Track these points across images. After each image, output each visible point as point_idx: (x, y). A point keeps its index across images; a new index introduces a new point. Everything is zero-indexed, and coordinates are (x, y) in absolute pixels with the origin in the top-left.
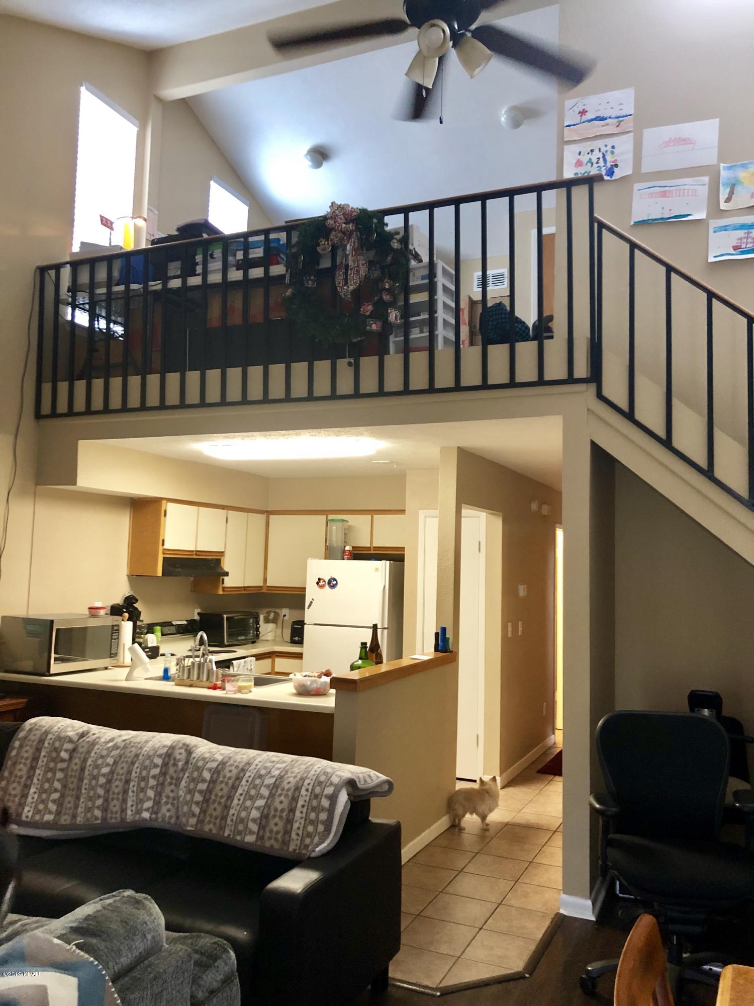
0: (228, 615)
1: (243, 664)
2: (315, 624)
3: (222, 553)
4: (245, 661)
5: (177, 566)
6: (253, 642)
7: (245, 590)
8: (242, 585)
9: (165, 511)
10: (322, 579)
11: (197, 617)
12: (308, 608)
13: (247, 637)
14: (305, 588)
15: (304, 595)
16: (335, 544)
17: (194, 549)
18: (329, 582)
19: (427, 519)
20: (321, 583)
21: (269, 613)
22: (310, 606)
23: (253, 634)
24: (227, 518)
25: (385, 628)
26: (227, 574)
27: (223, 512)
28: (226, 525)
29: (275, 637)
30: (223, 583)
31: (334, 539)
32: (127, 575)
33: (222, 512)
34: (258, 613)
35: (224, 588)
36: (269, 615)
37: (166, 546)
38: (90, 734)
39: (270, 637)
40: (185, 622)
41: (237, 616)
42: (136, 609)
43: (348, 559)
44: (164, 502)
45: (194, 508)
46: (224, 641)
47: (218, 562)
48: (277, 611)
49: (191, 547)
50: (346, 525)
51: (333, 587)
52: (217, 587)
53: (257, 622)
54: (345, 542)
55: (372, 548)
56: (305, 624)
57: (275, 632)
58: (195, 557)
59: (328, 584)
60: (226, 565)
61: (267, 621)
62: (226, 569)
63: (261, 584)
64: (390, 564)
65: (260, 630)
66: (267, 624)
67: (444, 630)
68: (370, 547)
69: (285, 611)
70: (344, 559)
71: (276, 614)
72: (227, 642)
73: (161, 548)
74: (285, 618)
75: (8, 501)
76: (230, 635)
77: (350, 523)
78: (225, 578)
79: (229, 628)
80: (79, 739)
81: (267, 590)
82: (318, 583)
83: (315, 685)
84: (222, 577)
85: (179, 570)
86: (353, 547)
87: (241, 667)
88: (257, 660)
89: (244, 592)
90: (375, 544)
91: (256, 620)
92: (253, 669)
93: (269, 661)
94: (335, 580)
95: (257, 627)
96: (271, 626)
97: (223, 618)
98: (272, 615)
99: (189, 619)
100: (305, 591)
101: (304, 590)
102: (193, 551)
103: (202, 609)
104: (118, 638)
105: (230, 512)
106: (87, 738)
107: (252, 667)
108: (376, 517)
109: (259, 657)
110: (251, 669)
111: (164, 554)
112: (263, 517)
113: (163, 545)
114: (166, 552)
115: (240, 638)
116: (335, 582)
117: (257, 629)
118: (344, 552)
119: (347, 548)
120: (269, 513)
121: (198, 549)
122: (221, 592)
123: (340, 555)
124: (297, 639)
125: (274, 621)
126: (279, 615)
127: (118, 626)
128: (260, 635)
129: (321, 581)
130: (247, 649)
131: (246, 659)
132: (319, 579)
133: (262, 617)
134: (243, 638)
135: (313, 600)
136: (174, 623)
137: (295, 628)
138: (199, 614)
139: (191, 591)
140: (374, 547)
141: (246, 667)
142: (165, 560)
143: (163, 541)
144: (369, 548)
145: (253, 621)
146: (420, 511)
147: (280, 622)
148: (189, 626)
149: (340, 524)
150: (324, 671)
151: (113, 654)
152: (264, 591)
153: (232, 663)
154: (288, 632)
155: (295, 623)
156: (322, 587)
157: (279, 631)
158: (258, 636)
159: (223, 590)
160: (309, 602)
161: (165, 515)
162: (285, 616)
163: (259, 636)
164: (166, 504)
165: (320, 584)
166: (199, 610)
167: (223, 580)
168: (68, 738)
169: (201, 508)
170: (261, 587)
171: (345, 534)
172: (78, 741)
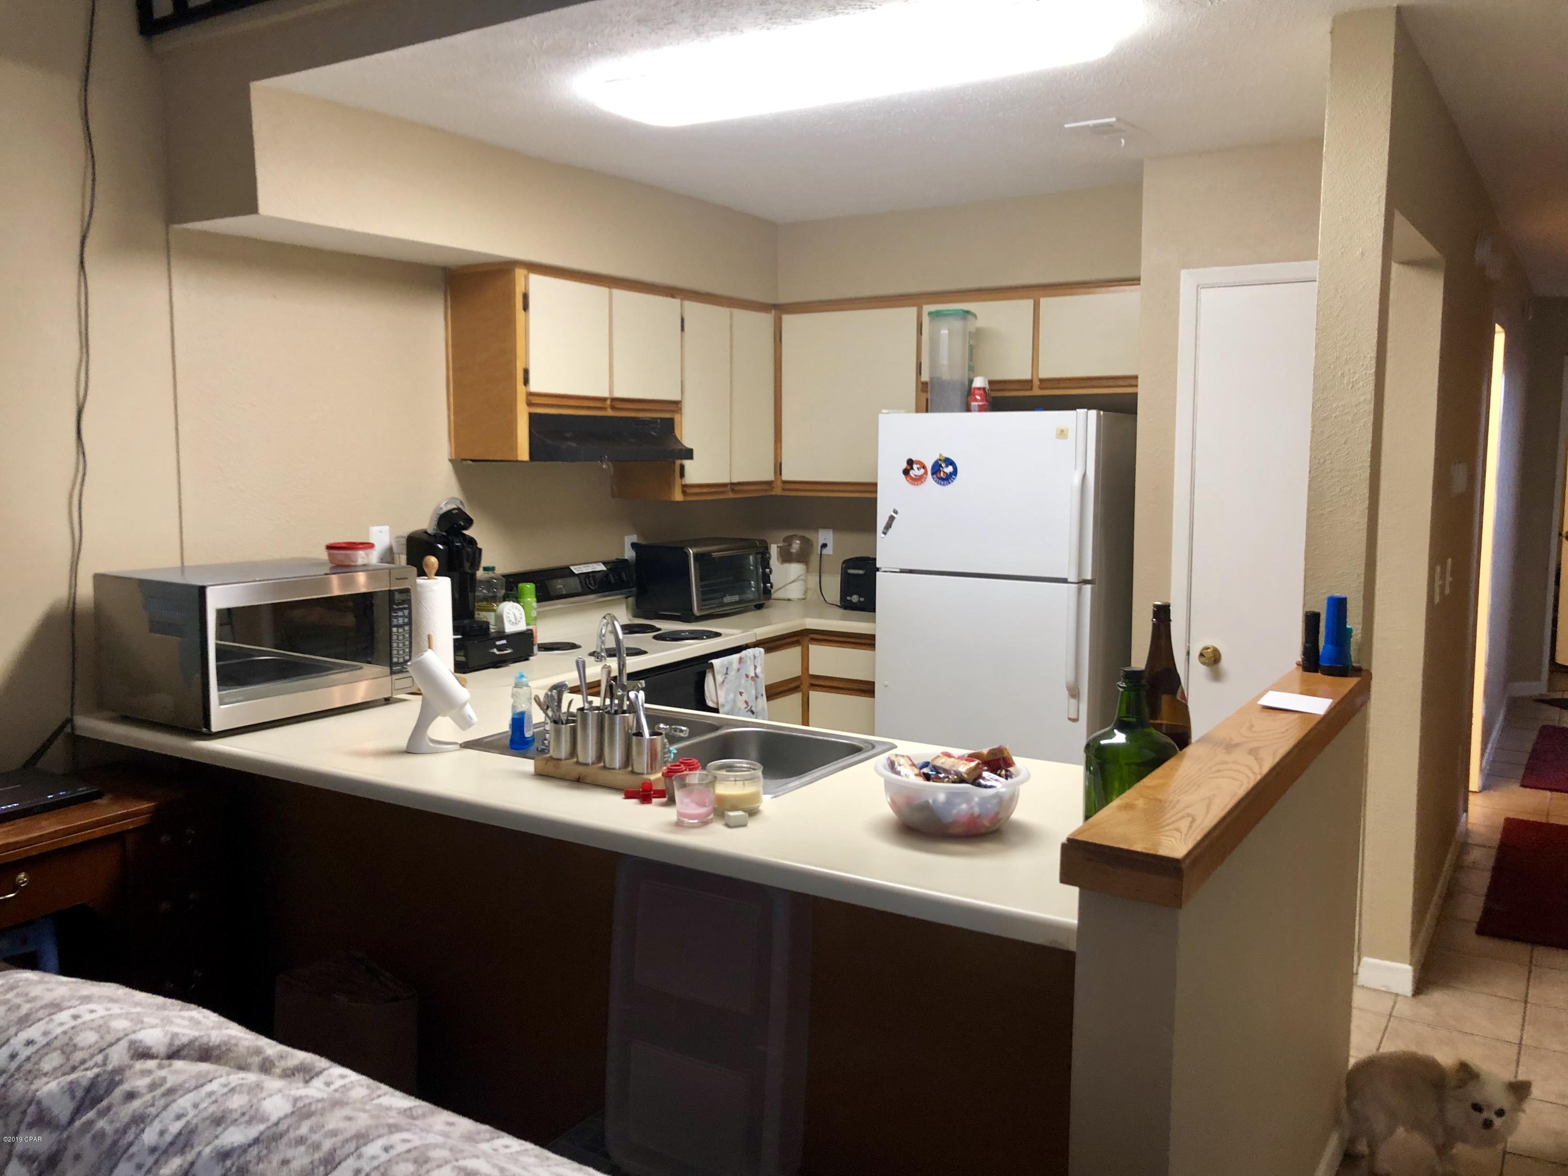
0: (695, 550)
1: (735, 666)
2: (902, 571)
3: (676, 406)
4: (741, 659)
5: (568, 435)
6: (759, 607)
7: (733, 490)
8: (726, 480)
9: (526, 297)
10: (919, 462)
11: (629, 554)
12: (885, 533)
13: (746, 597)
14: (875, 485)
15: (874, 501)
16: (945, 374)
17: (605, 394)
18: (936, 468)
19: (1204, 293)
20: (916, 472)
21: (789, 540)
22: (888, 526)
23: (758, 588)
24: (683, 320)
25: (1086, 582)
26: (689, 454)
27: (674, 304)
28: (682, 337)
29: (806, 592)
30: (682, 475)
31: (944, 360)
32: (450, 460)
33: (670, 306)
34: (765, 542)
35: (684, 486)
36: (790, 545)
37: (534, 387)
38: (118, 1092)
39: (794, 591)
40: (601, 567)
41: (716, 551)
42: (472, 542)
43: (982, 409)
44: (520, 273)
45: (599, 292)
46: (691, 609)
47: (667, 427)
48: (809, 535)
49: (601, 391)
50: (973, 325)
51: (948, 479)
52: (669, 485)
53: (766, 563)
54: (971, 369)
55: (1036, 383)
56: (878, 570)
57: (805, 581)
58: (610, 413)
59: (933, 474)
60: (688, 433)
61: (787, 557)
62: (687, 442)
63: (769, 476)
64: (1098, 416)
65: (773, 578)
66: (787, 565)
67: (1339, 606)
68: (1031, 381)
69: (825, 536)
70: (968, 409)
71: (807, 544)
72: (700, 609)
73: (521, 389)
74: (825, 551)
75: (82, 263)
76: (705, 595)
77: (981, 323)
78: (687, 463)
79: (701, 578)
80: (78, 1111)
81: (784, 490)
82: (906, 472)
83: (964, 806)
84: (678, 462)
85: (573, 444)
86: (991, 383)
87: (732, 673)
88: (768, 650)
89: (731, 495)
90: (1046, 372)
91: (762, 557)
92: (760, 675)
93: (795, 652)
94: (949, 462)
95: (764, 573)
96: (795, 569)
97: (687, 555)
98: (796, 546)
99: (613, 557)
100: (876, 492)
101: (872, 489)
102: (604, 400)
103: (641, 534)
104: (410, 624)
105: (688, 304)
106: (102, 1114)
107: (758, 670)
108: (1048, 304)
109: (771, 645)
110: (756, 676)
111: (530, 404)
112: (765, 320)
113: (526, 382)
114: (536, 400)
115: (728, 599)
116: (950, 469)
117: (766, 578)
118: (970, 392)
119: (979, 382)
120: (780, 309)
121: (618, 394)
122: (678, 496)
123: (957, 398)
124: (855, 598)
125: (802, 558)
126: (812, 545)
127: (407, 591)
128: (772, 591)
129: (915, 466)
130: (745, 628)
131: (744, 653)
132: (910, 462)
133: (774, 550)
134: (736, 598)
135: (896, 512)
136: (576, 570)
137: (849, 574)
138: (634, 545)
139: (613, 496)
140: (1042, 381)
141: (743, 672)
142: (534, 419)
143: (526, 372)
144: (1028, 384)
145: (755, 559)
146: (1184, 272)
147: (814, 559)
148: (611, 576)
149: (958, 324)
150: (985, 751)
151: (397, 664)
152: (777, 491)
153: (712, 665)
154: (833, 585)
155: (850, 563)
156: (918, 480)
157: (813, 580)
158: (767, 593)
159: (684, 493)
160: (887, 519)
161: (526, 307)
162: (824, 546)
163: (769, 592)
164: (526, 278)
165: (912, 473)
166: (634, 538)
167: (682, 468)
168: (32, 1109)
169: (618, 293)
170: (769, 483)
171: (971, 348)
172: (71, 1121)
